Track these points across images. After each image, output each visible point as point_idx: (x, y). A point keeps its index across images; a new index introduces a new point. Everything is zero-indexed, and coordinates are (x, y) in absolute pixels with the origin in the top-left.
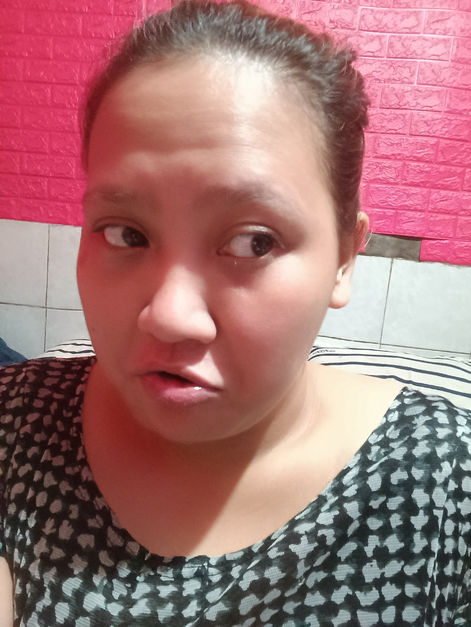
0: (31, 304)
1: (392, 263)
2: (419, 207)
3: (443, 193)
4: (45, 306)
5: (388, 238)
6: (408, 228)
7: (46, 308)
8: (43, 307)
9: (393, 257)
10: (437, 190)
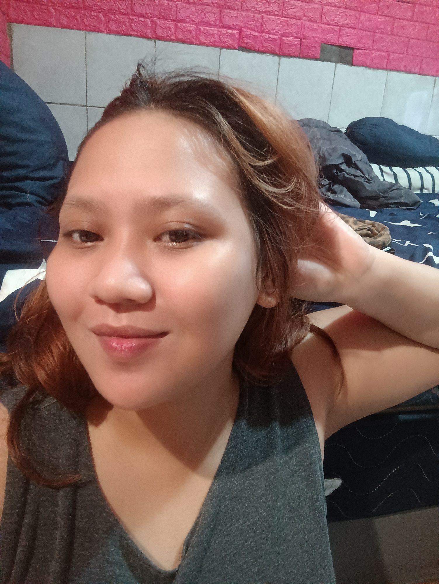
0: (74, 103)
1: (336, 66)
2: (354, 26)
3: (367, 16)
4: (86, 105)
5: (334, 48)
6: (346, 40)
7: (87, 106)
8: (84, 106)
9: (337, 62)
10: (364, 13)
